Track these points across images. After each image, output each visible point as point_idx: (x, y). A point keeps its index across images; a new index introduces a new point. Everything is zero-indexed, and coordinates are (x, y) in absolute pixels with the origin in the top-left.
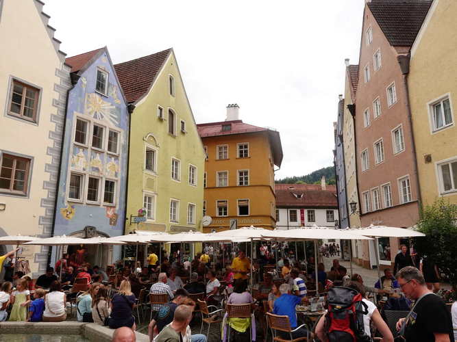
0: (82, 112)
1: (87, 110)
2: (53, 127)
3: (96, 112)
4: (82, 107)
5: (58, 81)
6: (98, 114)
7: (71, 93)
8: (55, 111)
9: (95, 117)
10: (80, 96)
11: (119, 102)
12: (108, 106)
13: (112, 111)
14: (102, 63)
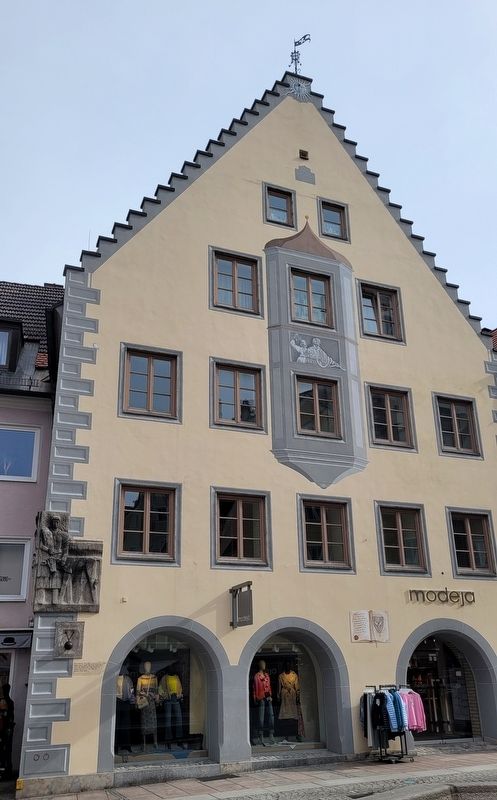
5: (493, 379)
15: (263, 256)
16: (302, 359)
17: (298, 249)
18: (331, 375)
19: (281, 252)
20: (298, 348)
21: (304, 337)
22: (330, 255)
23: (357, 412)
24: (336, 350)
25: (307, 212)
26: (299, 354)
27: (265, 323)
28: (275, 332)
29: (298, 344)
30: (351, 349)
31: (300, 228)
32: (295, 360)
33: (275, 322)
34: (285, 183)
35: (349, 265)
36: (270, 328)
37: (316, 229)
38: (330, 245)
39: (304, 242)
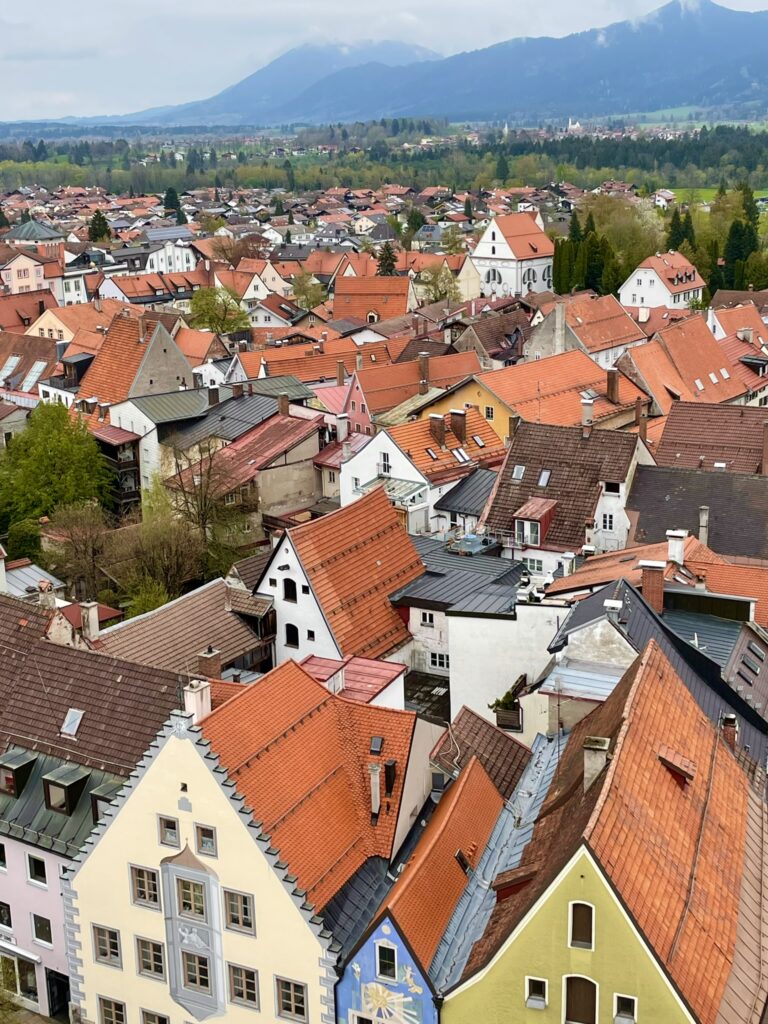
0: (359, 1008)
1: (367, 1007)
3: (380, 1009)
4: (359, 1002)
5: (323, 973)
6: (384, 1010)
7: (340, 987)
8: (325, 1010)
9: (380, 1014)
10: (354, 988)
11: (419, 990)
12: (398, 998)
13: (406, 1006)
14: (383, 936)
15: (159, 869)
16: (186, 941)
17: (180, 864)
18: (204, 955)
19: (171, 866)
20: (183, 934)
21: (187, 927)
22: (202, 868)
23: (221, 979)
24: (207, 936)
25: (187, 835)
26: (183, 938)
27: (162, 915)
28: (169, 922)
29: (184, 931)
30: (217, 938)
31: (183, 848)
32: (181, 941)
33: (168, 916)
34: (172, 813)
35: (216, 876)
36: (166, 919)
37: (193, 848)
38: (203, 860)
39: (184, 858)
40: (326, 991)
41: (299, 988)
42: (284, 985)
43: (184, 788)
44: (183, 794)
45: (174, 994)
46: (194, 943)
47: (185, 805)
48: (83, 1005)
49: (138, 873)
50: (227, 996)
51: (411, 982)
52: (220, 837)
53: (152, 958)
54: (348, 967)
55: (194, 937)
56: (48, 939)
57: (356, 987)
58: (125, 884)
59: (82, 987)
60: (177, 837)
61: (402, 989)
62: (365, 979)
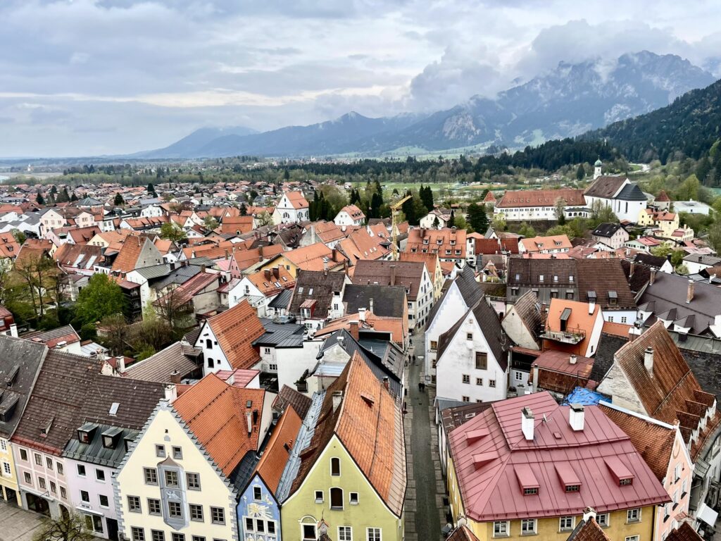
0: (247, 515)
1: (249, 514)
2: (233, 525)
4: (246, 512)
5: (231, 502)
6: (257, 514)
7: (238, 507)
8: (232, 517)
9: (255, 516)
10: (244, 506)
11: (271, 503)
12: (263, 508)
13: (266, 511)
14: (255, 483)
15: (157, 468)
16: (170, 497)
17: (166, 464)
18: (178, 502)
19: (162, 466)
21: (170, 491)
22: (176, 465)
23: (186, 511)
24: (179, 494)
25: (169, 452)
27: (159, 488)
29: (169, 493)
30: (183, 493)
31: (167, 457)
32: (168, 497)
33: (162, 487)
34: (161, 443)
35: (183, 468)
36: (161, 489)
37: (171, 457)
38: (176, 461)
39: (168, 461)
40: (232, 510)
41: (221, 510)
42: (214, 510)
43: (167, 431)
44: (166, 434)
45: (166, 521)
46: (173, 497)
47: (167, 439)
48: (124, 531)
49: (147, 470)
50: (189, 518)
51: (268, 500)
52: (183, 451)
53: (154, 506)
54: (242, 498)
55: (174, 495)
56: (107, 505)
57: (245, 506)
58: (141, 476)
59: (123, 524)
60: (164, 452)
61: (265, 504)
62: (249, 502)
